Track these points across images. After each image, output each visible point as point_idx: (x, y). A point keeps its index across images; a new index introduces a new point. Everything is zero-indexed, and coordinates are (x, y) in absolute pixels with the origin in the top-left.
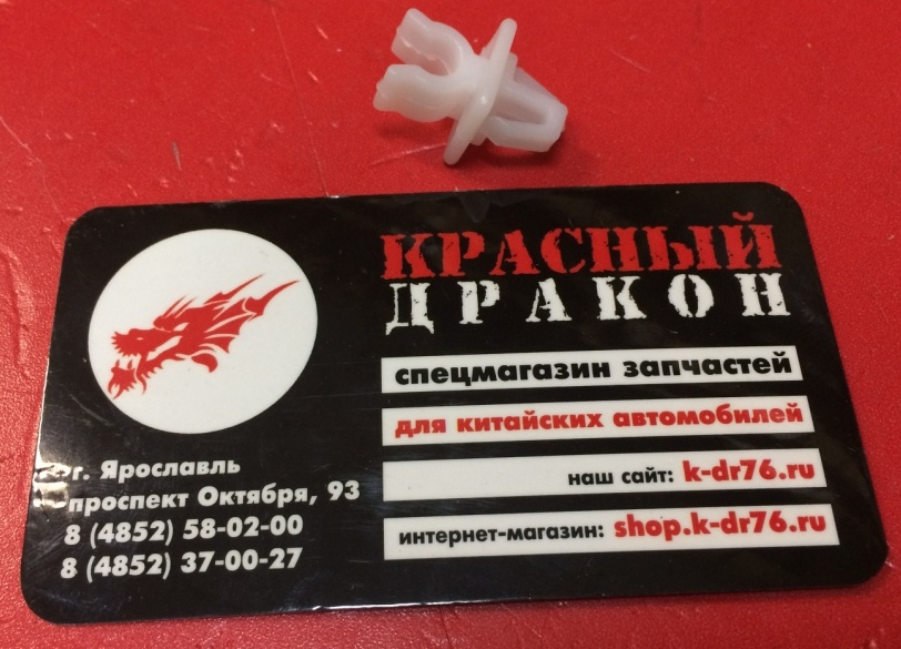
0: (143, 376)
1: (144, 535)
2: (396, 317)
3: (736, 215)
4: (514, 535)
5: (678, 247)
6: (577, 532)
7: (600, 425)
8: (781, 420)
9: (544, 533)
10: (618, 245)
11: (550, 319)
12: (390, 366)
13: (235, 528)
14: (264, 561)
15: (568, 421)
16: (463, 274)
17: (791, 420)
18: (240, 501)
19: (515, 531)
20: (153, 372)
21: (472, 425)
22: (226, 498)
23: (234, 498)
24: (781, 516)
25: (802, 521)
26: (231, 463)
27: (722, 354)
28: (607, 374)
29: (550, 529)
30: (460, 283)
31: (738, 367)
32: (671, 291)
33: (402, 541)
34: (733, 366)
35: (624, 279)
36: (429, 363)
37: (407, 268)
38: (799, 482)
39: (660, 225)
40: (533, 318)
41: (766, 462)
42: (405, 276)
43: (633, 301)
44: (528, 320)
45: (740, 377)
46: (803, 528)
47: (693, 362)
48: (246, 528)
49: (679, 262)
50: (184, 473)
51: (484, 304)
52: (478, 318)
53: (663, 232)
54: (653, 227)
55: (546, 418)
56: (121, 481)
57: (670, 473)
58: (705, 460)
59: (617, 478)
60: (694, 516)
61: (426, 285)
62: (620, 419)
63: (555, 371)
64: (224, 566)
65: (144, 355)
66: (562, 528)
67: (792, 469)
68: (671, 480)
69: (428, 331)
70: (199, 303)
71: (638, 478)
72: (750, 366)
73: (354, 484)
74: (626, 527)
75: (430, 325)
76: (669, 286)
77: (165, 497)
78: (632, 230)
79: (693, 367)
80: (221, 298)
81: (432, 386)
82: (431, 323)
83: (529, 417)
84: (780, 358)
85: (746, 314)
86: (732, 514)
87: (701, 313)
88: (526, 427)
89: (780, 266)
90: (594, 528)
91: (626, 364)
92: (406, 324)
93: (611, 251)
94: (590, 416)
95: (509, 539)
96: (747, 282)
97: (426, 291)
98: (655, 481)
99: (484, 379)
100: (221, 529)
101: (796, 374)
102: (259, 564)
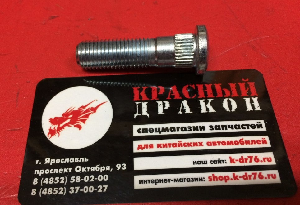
0: (58, 131)
1: (58, 181)
2: (137, 113)
3: (243, 80)
4: (176, 180)
5: (225, 90)
6: (196, 180)
7: (202, 146)
8: (260, 144)
9: (186, 180)
10: (206, 89)
11: (186, 113)
12: (136, 128)
13: (86, 179)
14: (96, 189)
15: (192, 144)
16: (158, 99)
17: (263, 143)
18: (88, 170)
19: (176, 179)
20: (62, 130)
21: (162, 146)
22: (84, 170)
23: (87, 169)
24: (262, 174)
25: (269, 175)
26: (86, 158)
27: (240, 123)
28: (204, 129)
29: (187, 179)
30: (157, 102)
31: (246, 127)
32: (223, 103)
33: (140, 183)
34: (244, 127)
35: (208, 100)
36: (148, 126)
37: (140, 97)
38: (267, 163)
39: (219, 83)
40: (180, 112)
41: (256, 157)
42: (140, 100)
43: (212, 107)
44: (179, 113)
45: (246, 130)
46: (269, 178)
47: (231, 125)
48: (90, 179)
49: (225, 95)
50: (71, 162)
51: (165, 108)
52: (163, 113)
53: (220, 85)
54: (217, 84)
55: (185, 143)
56: (51, 164)
57: (226, 161)
58: (236, 156)
59: (209, 162)
60: (234, 174)
61: (147, 103)
62: (209, 144)
63: (187, 129)
64: (83, 191)
65: (59, 125)
66: (191, 178)
67: (264, 159)
68: (226, 163)
69: (148, 117)
70: (76, 109)
71: (215, 162)
72: (250, 127)
73: (124, 165)
74: (212, 178)
75: (148, 115)
76: (223, 102)
77: (65, 169)
78: (210, 85)
79: (231, 127)
80: (83, 107)
81: (149, 134)
82: (149, 114)
83: (180, 143)
84: (259, 124)
85: (247, 110)
86: (246, 174)
87: (233, 110)
88: (179, 146)
89: (257, 95)
90: (202, 178)
91: (210, 126)
92: (140, 115)
93: (204, 91)
94: (199, 143)
95: (174, 182)
96: (247, 100)
97: (147, 104)
98: (221, 163)
99: (165, 131)
100: (82, 179)
101: (264, 129)
102: (94, 191)
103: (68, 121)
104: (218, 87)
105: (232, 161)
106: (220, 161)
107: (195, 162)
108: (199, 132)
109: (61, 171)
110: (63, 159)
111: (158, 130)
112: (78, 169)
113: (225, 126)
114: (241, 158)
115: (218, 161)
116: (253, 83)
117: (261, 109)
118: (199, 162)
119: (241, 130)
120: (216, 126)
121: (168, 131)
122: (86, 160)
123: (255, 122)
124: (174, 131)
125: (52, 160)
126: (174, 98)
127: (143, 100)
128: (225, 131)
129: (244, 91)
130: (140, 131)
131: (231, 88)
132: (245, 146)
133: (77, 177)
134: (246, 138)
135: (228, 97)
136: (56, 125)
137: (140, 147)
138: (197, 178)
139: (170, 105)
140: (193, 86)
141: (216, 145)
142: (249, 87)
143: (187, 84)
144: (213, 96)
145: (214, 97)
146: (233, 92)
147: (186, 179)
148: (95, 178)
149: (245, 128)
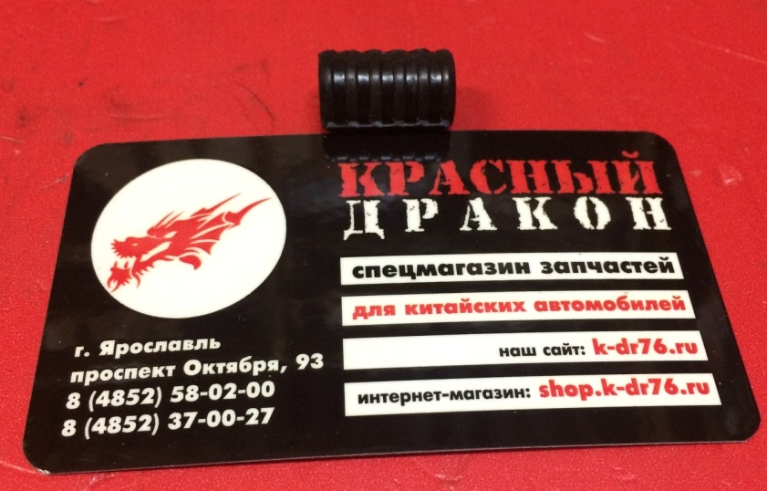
103: (164, 247)
104: (562, 168)
105: (599, 349)
106: (569, 348)
107: (504, 350)
108: (515, 277)
109: (144, 373)
110: (151, 344)
111: (406, 271)
112: (192, 368)
113: (582, 264)
114: (620, 342)
115: (564, 348)
116: (650, 164)
117: (669, 225)
118: (515, 352)
119: (622, 275)
120: (557, 265)
121: (434, 274)
122: (215, 345)
123: (654, 257)
124: (451, 272)
125: (119, 346)
126: (449, 193)
127: (366, 195)
128: (580, 276)
129: (627, 182)
130: (360, 272)
131: (595, 171)
132: (632, 314)
133: (189, 389)
134: (634, 295)
135: (589, 195)
136: (131, 257)
137: (360, 312)
138: (510, 391)
139: (439, 209)
140: (499, 164)
141: (558, 309)
142: (640, 172)
143: (483, 159)
144: (551, 189)
145: (552, 192)
146: (599, 183)
147: (480, 391)
148: (238, 389)
149: (630, 271)
